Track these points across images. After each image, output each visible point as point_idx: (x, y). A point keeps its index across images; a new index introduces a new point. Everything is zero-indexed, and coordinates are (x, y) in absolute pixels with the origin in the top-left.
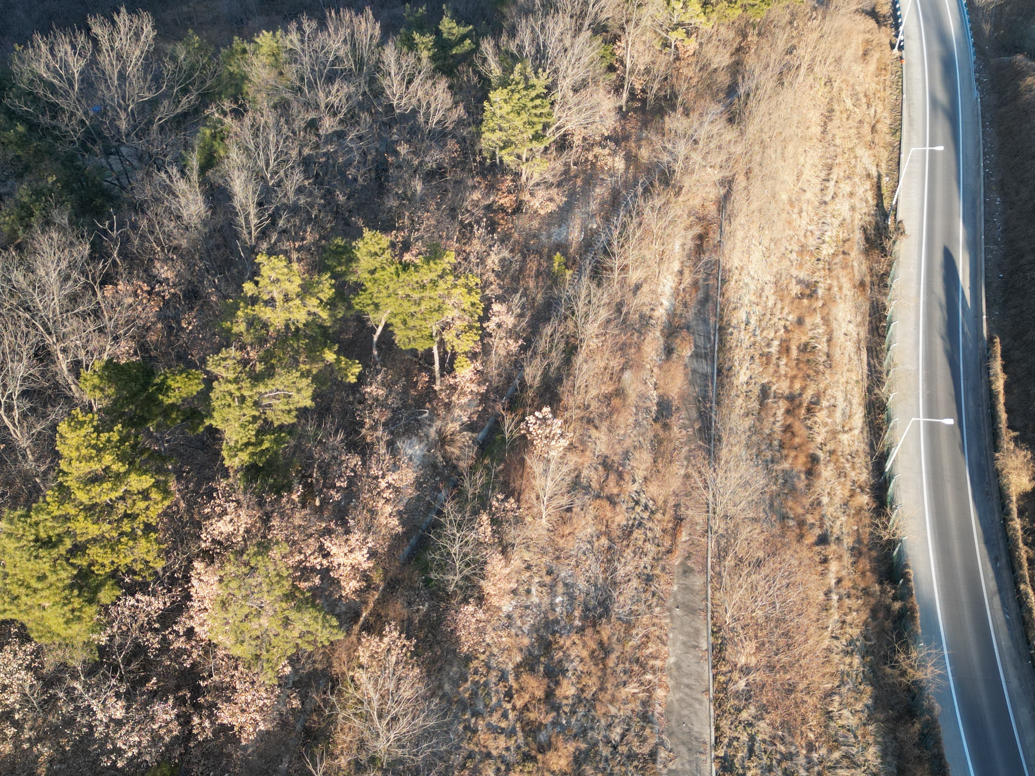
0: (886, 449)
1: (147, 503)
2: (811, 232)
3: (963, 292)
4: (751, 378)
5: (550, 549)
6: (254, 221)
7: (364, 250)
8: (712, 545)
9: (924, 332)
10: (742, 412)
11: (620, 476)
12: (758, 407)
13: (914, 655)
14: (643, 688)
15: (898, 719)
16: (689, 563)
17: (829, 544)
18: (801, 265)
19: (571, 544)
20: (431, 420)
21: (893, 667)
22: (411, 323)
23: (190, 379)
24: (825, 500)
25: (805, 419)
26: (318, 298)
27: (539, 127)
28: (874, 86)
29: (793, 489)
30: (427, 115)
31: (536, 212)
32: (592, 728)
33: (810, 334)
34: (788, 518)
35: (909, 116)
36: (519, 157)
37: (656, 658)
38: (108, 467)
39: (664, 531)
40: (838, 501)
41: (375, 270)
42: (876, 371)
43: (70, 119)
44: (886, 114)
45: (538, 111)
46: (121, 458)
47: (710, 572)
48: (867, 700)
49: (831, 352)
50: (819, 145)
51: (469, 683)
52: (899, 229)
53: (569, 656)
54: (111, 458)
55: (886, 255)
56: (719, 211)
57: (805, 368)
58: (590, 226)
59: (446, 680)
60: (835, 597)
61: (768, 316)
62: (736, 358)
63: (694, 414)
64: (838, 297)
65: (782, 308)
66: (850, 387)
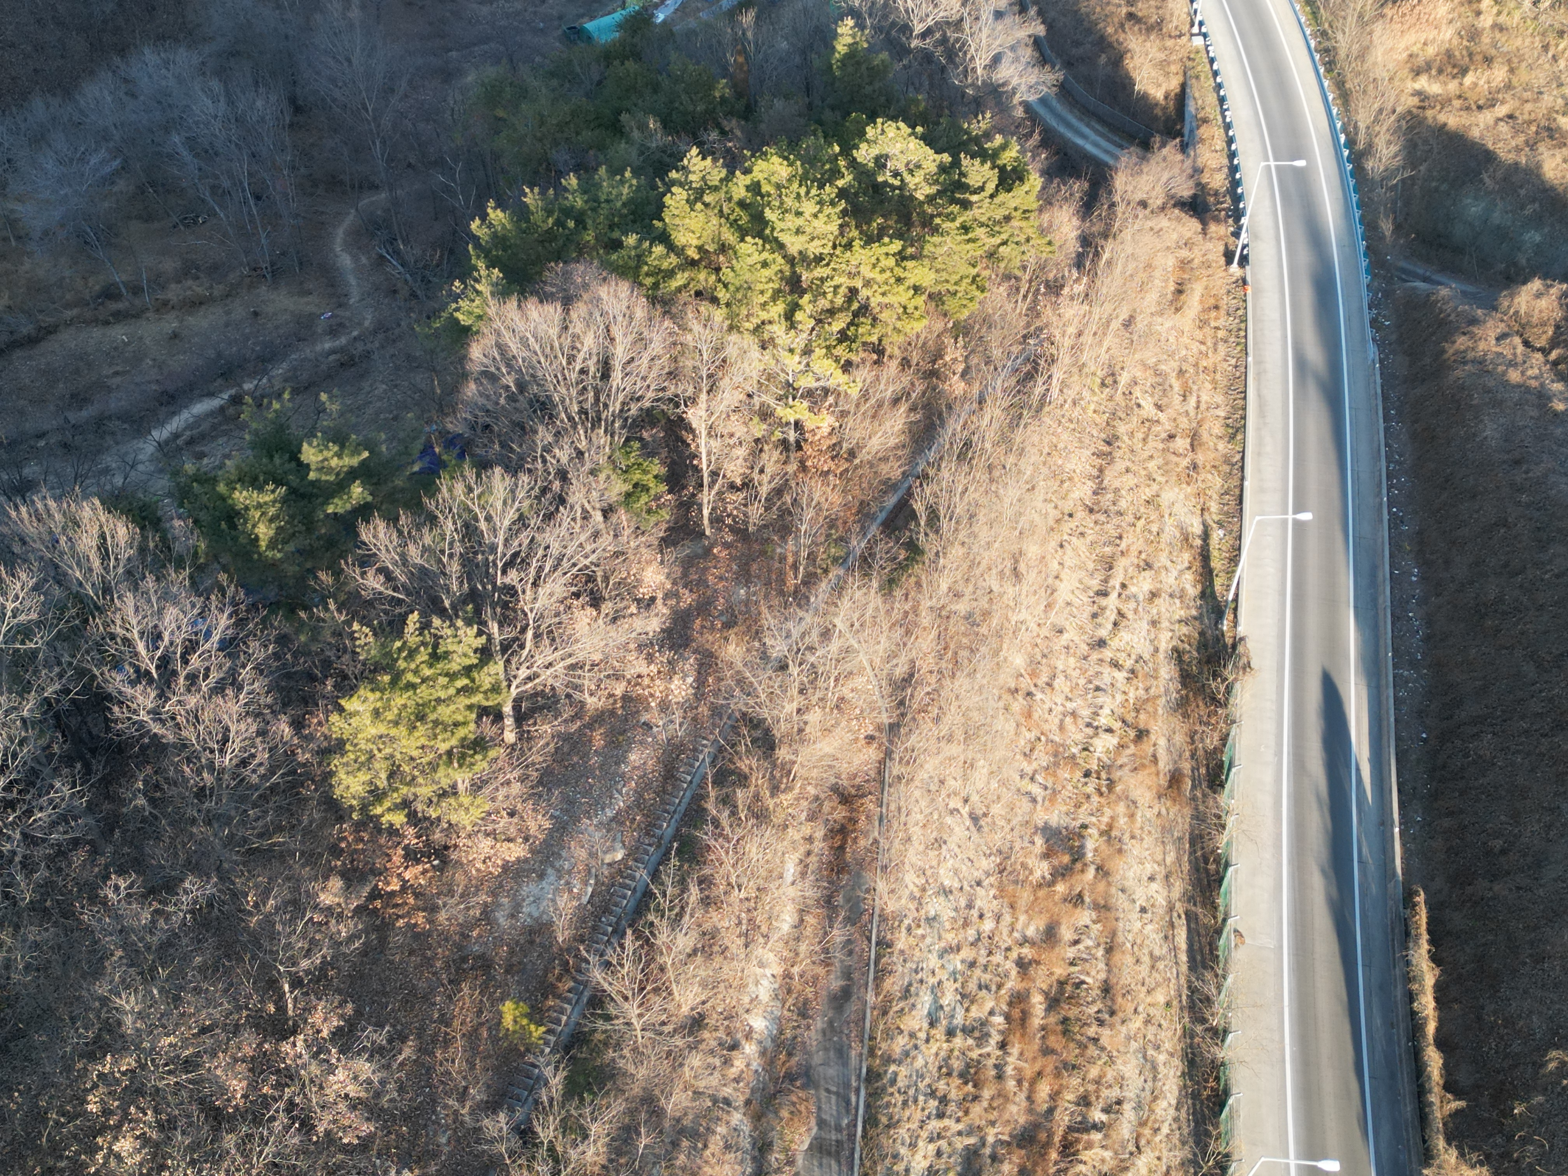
2: (1074, 714)
3: (1358, 770)
18: (1053, 797)
28: (1195, 347)
33: (1071, 953)
35: (1259, 396)
44: (1219, 399)
49: (1114, 974)
50: (1089, 521)
52: (1240, 653)
57: (1059, 1045)
61: (982, 959)
62: (902, 1135)
64: (1126, 837)
65: (1014, 921)
66: (1152, 1030)
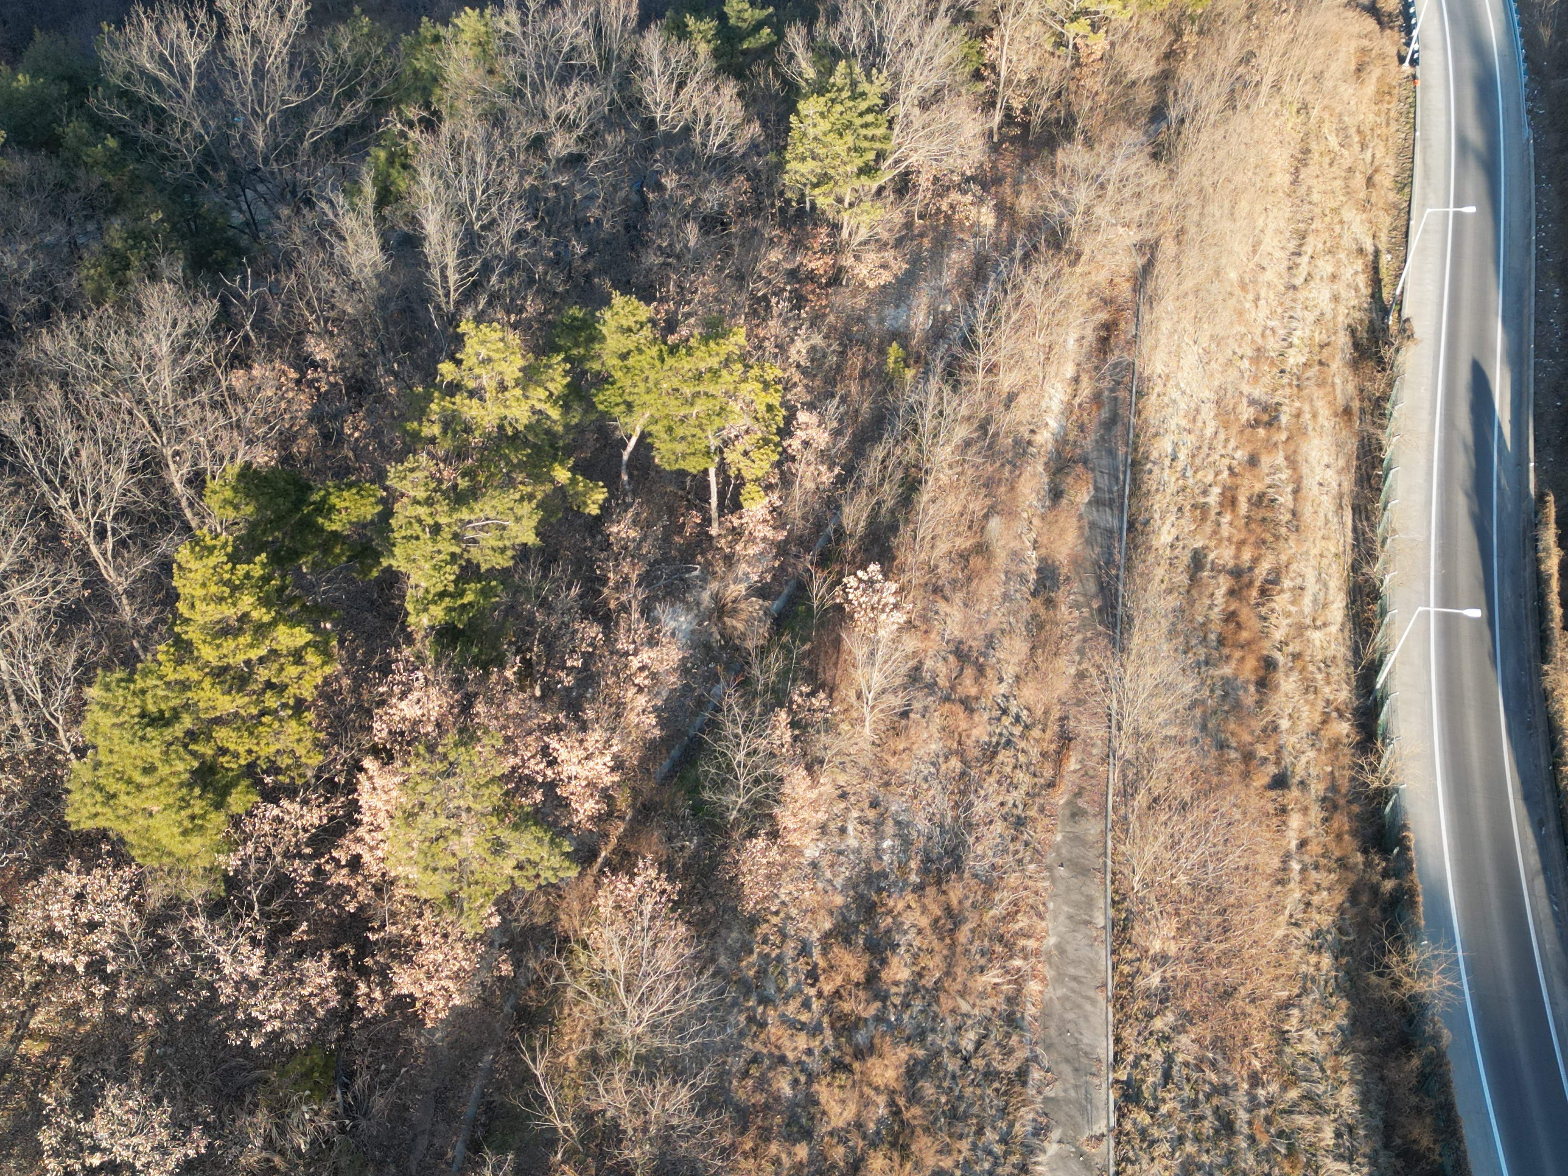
0: (1377, 656)
1: (300, 669)
2: (1272, 330)
3: (1500, 428)
4: (1177, 538)
5: (875, 771)
6: (453, 277)
7: (612, 324)
8: (1115, 776)
9: (1440, 485)
10: (1164, 586)
11: (981, 670)
12: (1187, 582)
13: (1413, 957)
14: (1009, 977)
15: (1386, 1051)
16: (1081, 803)
17: (1289, 788)
18: (1256, 379)
19: (907, 764)
20: (704, 580)
21: (1381, 975)
22: (680, 431)
23: (362, 497)
24: (1284, 724)
25: (1258, 604)
26: (546, 389)
27: (871, 156)
28: (1371, 117)
29: (1237, 706)
30: (705, 134)
31: (862, 284)
32: (933, 1030)
33: (1268, 481)
34: (1228, 747)
35: (1425, 163)
36: (840, 200)
37: (1029, 937)
38: (246, 615)
39: (1044, 755)
40: (1303, 727)
41: (628, 353)
42: (1365, 540)
43: (183, 132)
44: (1389, 161)
45: (869, 132)
46: (265, 602)
47: (1111, 816)
48: (1340, 1019)
49: (1299, 509)
50: (1287, 202)
51: (755, 955)
52: (1405, 331)
53: (902, 923)
54: (252, 600)
55: (1384, 369)
56: (1134, 291)
57: (1259, 530)
58: (941, 308)
59: (721, 950)
60: (1296, 866)
61: (1205, 450)
62: (1156, 507)
63: (1092, 587)
64: (1310, 428)
65: (1227, 440)
66: (1325, 562)
